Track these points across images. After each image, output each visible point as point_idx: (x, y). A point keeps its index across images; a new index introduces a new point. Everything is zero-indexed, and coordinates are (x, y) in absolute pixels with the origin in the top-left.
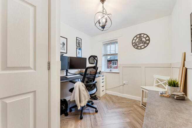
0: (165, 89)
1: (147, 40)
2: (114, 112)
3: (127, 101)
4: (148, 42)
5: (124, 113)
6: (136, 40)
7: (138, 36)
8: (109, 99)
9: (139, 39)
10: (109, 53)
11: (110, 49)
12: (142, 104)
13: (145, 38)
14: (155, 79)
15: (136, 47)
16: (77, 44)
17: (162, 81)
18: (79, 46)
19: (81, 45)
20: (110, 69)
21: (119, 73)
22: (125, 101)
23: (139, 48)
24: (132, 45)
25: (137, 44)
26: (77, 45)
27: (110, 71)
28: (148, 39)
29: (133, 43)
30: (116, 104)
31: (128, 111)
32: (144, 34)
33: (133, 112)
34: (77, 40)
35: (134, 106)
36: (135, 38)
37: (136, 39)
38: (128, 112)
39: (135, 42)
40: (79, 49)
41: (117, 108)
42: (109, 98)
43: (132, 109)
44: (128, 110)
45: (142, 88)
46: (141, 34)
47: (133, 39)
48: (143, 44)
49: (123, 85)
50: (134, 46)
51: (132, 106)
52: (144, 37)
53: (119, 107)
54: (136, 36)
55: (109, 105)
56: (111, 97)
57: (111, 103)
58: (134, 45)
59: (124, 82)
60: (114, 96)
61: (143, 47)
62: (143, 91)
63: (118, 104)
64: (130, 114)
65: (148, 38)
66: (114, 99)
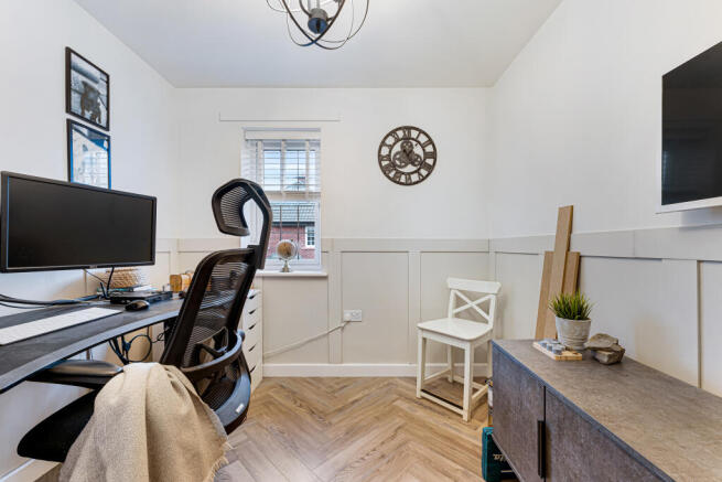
0: (486, 322)
1: (427, 155)
2: (343, 469)
3: (367, 392)
4: (430, 161)
5: (383, 456)
6: (391, 147)
7: (400, 134)
8: (290, 404)
9: (402, 146)
10: (278, 189)
11: (282, 170)
12: (423, 390)
13: (423, 147)
14: (452, 293)
15: (392, 175)
16: (75, 98)
17: (472, 296)
18: (88, 115)
19: (102, 108)
20: (283, 262)
21: (325, 278)
22: (358, 392)
23: (403, 179)
24: (380, 164)
25: (398, 162)
26: (76, 106)
27: (284, 270)
28: (432, 150)
29: (381, 158)
30: (334, 420)
31: (393, 437)
32: (421, 132)
33: (410, 437)
34: (69, 66)
35: (398, 403)
36: (390, 141)
37: (394, 144)
38: (394, 443)
39: (389, 155)
40: (90, 138)
41: (347, 440)
42: (288, 396)
43: (399, 421)
44: (391, 433)
45: (423, 329)
46: (409, 128)
47: (383, 143)
48: (415, 169)
49: (343, 328)
50: (385, 170)
51: (393, 410)
52: (419, 142)
53: (352, 433)
54: (393, 133)
55: (303, 435)
56: (294, 393)
57: (309, 419)
58: (387, 166)
59: (347, 316)
60: (304, 380)
61: (415, 178)
62: (424, 339)
63: (341, 416)
64: (403, 448)
65: (429, 149)
66: (309, 394)
